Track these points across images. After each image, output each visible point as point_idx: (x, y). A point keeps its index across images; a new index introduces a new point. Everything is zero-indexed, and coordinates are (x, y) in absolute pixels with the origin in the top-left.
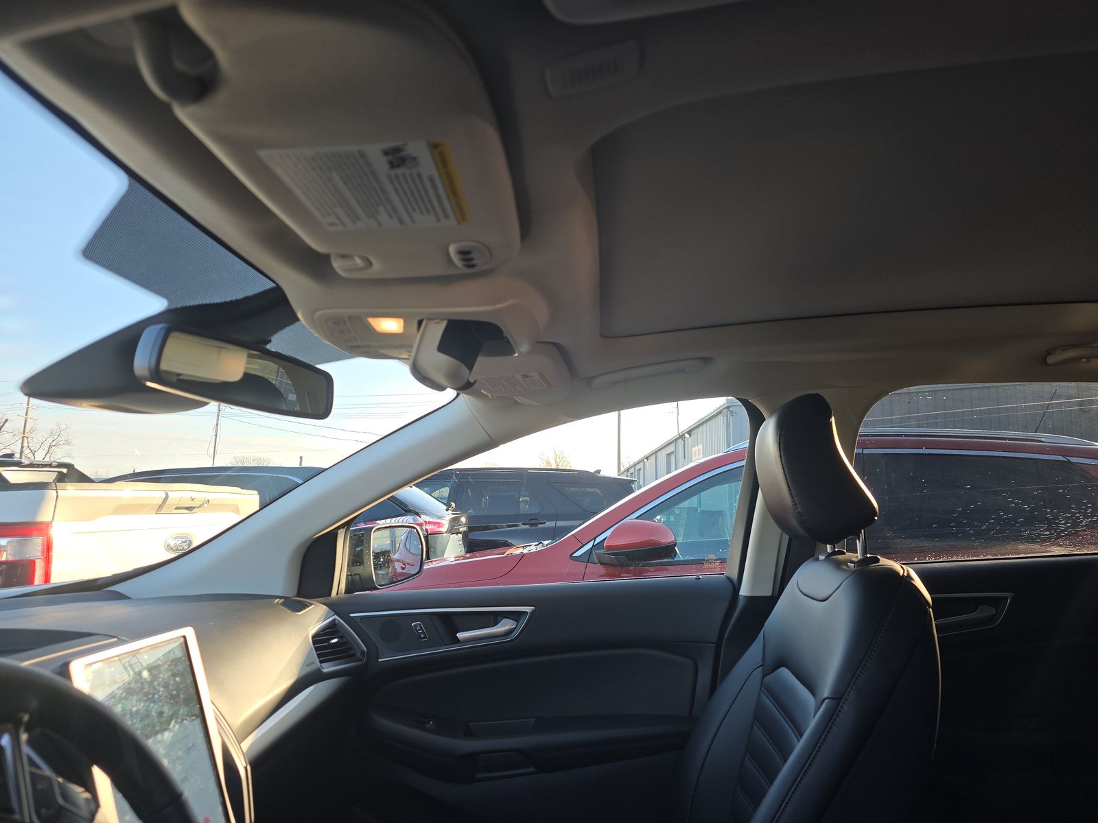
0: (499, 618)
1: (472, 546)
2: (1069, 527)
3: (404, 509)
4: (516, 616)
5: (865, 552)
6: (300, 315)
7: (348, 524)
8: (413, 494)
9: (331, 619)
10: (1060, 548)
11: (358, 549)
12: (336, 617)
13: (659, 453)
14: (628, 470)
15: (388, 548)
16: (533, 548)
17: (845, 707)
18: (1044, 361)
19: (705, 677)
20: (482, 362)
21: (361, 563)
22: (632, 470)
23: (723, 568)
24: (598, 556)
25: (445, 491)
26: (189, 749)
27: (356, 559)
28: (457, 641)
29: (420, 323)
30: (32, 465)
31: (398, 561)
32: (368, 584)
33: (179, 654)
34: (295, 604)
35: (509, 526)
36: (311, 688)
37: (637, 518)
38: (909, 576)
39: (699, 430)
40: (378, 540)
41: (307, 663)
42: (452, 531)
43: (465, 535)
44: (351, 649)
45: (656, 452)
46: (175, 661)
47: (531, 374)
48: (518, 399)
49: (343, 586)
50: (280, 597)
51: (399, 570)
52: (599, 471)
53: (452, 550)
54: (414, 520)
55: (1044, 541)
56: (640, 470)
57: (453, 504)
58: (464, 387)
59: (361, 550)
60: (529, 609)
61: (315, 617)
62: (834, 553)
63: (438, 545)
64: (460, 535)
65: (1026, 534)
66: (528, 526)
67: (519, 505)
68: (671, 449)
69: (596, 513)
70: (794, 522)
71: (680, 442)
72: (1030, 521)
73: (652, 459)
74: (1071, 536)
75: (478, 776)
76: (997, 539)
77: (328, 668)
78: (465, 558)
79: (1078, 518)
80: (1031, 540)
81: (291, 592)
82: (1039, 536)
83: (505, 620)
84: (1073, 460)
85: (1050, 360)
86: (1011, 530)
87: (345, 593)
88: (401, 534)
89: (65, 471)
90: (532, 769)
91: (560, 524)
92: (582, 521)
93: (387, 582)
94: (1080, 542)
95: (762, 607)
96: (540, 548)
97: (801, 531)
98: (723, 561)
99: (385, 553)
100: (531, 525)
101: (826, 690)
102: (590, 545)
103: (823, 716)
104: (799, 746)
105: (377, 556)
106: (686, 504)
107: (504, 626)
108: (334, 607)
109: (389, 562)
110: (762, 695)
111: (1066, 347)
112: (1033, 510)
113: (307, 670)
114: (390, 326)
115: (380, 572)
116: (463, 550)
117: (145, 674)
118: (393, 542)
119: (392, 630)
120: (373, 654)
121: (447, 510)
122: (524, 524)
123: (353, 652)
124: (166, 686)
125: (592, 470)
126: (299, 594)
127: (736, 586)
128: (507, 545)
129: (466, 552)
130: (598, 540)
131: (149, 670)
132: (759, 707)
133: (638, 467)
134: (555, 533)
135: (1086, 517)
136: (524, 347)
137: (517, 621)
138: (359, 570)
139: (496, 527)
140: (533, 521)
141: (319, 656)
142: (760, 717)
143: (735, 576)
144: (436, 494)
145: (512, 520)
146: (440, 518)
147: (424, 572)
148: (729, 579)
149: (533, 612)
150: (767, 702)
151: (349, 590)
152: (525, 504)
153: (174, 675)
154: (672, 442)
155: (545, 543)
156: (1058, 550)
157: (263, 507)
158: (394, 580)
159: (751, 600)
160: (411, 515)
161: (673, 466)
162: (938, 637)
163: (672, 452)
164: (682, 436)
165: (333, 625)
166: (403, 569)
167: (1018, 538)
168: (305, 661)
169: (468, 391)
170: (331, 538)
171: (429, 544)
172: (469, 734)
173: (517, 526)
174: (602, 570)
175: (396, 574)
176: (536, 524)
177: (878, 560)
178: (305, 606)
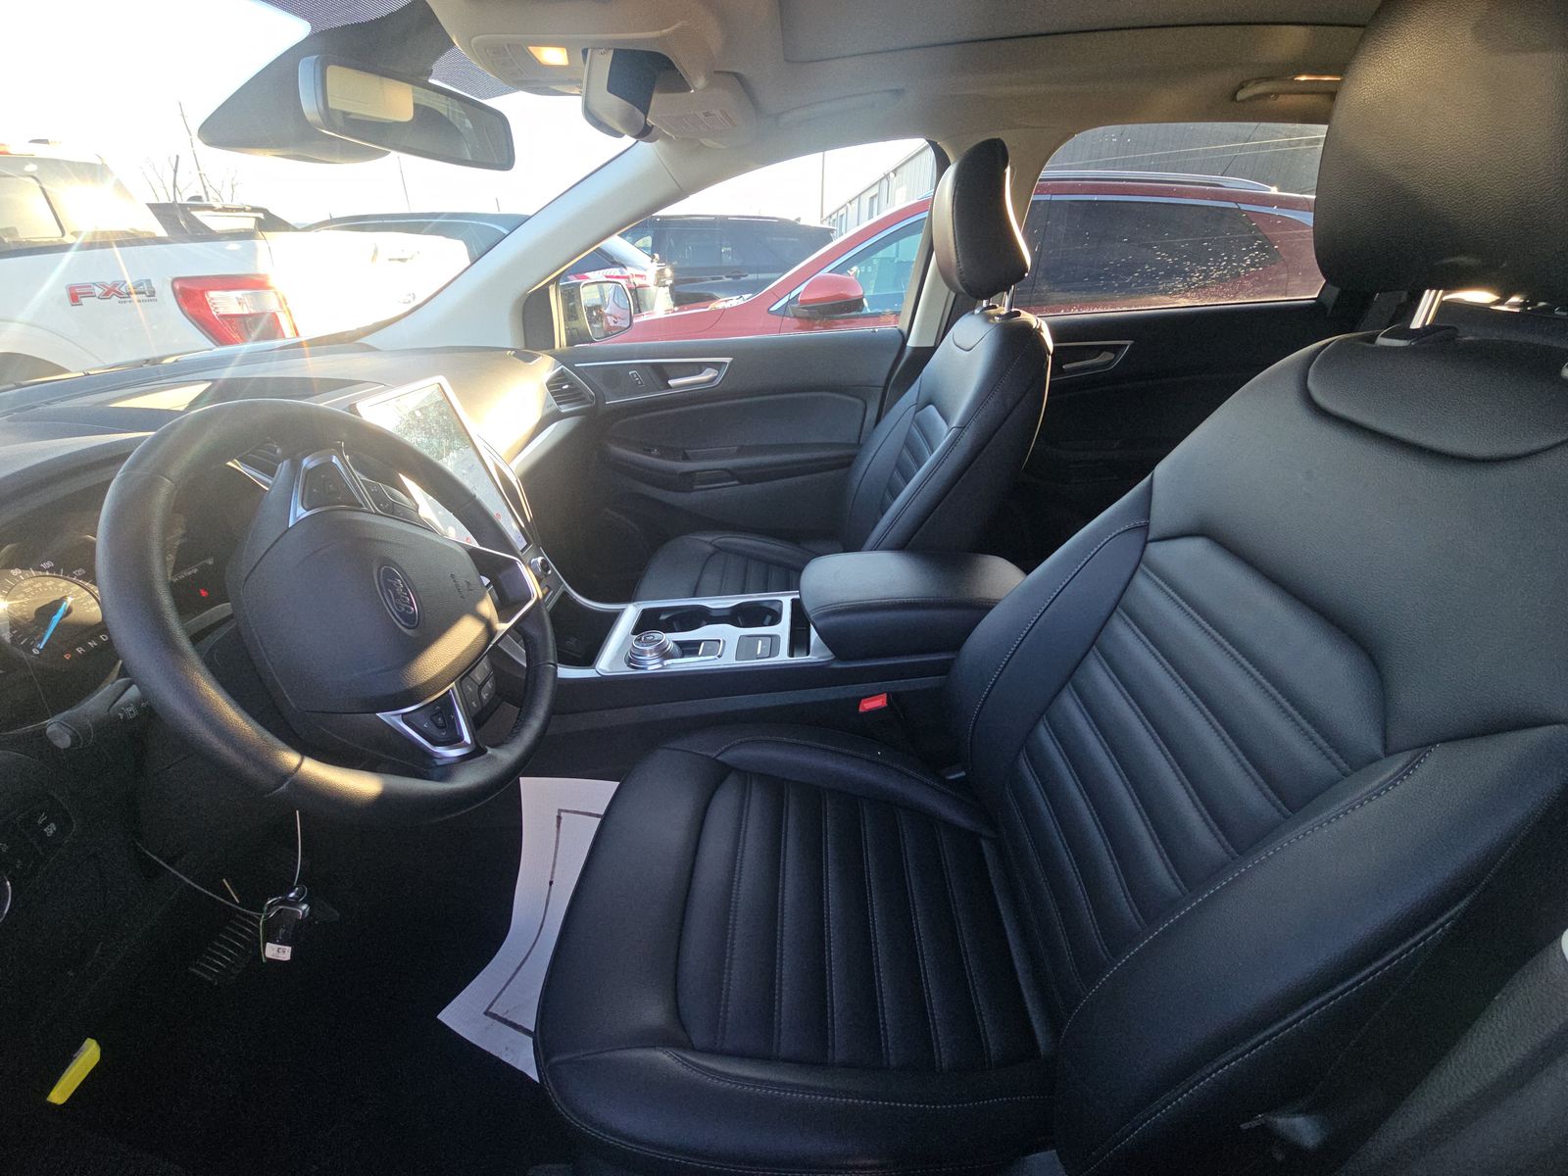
0: (703, 368)
1: (679, 300)
2: (1200, 280)
3: (608, 260)
4: (717, 366)
5: (1010, 307)
6: (455, 41)
7: (556, 280)
8: (616, 244)
9: (559, 368)
10: (1186, 300)
11: (571, 304)
12: (562, 366)
13: (862, 196)
14: (830, 216)
15: (599, 302)
16: (734, 301)
17: (966, 434)
18: (1233, 97)
19: (872, 414)
20: (658, 99)
21: (576, 318)
22: (834, 217)
23: (896, 322)
24: (792, 309)
25: (648, 241)
26: (470, 468)
27: (571, 314)
28: (669, 387)
29: (585, 52)
30: (225, 209)
31: (610, 315)
32: (585, 338)
33: (440, 398)
34: (526, 354)
35: (713, 279)
36: (556, 424)
37: (830, 272)
38: (1040, 329)
39: (905, 167)
40: (588, 296)
41: (546, 405)
42: (660, 284)
43: (671, 287)
44: (580, 394)
45: (860, 195)
46: (438, 404)
47: (713, 112)
48: (702, 141)
49: (564, 339)
50: (512, 350)
51: (612, 324)
52: (799, 219)
53: (661, 305)
54: (622, 273)
55: (1175, 293)
56: (842, 216)
57: (657, 256)
58: (644, 133)
59: (574, 306)
60: (728, 360)
61: (545, 368)
62: (989, 308)
63: (647, 298)
64: (667, 289)
65: (1161, 287)
66: (730, 279)
67: (721, 256)
68: (875, 191)
69: (794, 265)
70: (956, 280)
71: (885, 182)
72: (1169, 275)
73: (855, 204)
74: (1201, 289)
75: (696, 487)
76: (1135, 292)
77: (564, 409)
78: (674, 312)
79: (1211, 271)
80: (1164, 292)
81: (520, 345)
82: (1171, 289)
83: (708, 369)
84: (1243, 207)
85: (1241, 96)
86: (1150, 284)
87: (567, 345)
88: (609, 289)
89: (261, 215)
90: (736, 482)
91: (762, 276)
92: (779, 274)
93: (603, 335)
94: (1205, 294)
95: (924, 355)
96: (741, 302)
97: (961, 288)
98: (897, 314)
99: (597, 307)
100: (734, 277)
101: (955, 423)
102: (785, 300)
103: (951, 438)
104: (930, 460)
105: (590, 310)
106: (880, 254)
107: (707, 375)
108: (559, 357)
109: (601, 316)
110: (913, 428)
111: (1259, 80)
112: (1175, 263)
113: (548, 411)
114: (553, 56)
115: (595, 326)
116: (672, 303)
117: (418, 414)
118: (602, 297)
119: (613, 377)
120: (600, 397)
121: (652, 261)
122: (727, 277)
123: (583, 396)
124: (437, 423)
125: (793, 219)
126: (526, 347)
127: (905, 340)
128: (713, 299)
129: (674, 306)
130: (794, 294)
131: (420, 410)
132: (909, 435)
133: (841, 212)
134: (755, 287)
135: (1218, 270)
136: (700, 83)
137: (719, 371)
138: (575, 324)
139: (701, 280)
140: (736, 273)
141: (556, 399)
142: (909, 444)
143: (905, 329)
144: (640, 243)
145: (717, 271)
146: (645, 270)
147: (634, 327)
148: (900, 332)
149: (732, 362)
150: (915, 432)
151: (571, 342)
152: (727, 255)
153: (441, 414)
154: (876, 184)
155: (746, 296)
156: (1183, 302)
157: (474, 261)
158: (609, 333)
159: (915, 349)
160: (616, 267)
161: (875, 211)
162: (1050, 382)
163: (876, 196)
164: (886, 176)
165: (561, 373)
166: (616, 323)
167: (1154, 291)
168: (545, 403)
169: (646, 138)
170: (543, 293)
171: (638, 297)
172: (686, 458)
173: (721, 278)
174: (796, 323)
175: (610, 328)
176: (738, 277)
177: (1018, 314)
178: (534, 357)
